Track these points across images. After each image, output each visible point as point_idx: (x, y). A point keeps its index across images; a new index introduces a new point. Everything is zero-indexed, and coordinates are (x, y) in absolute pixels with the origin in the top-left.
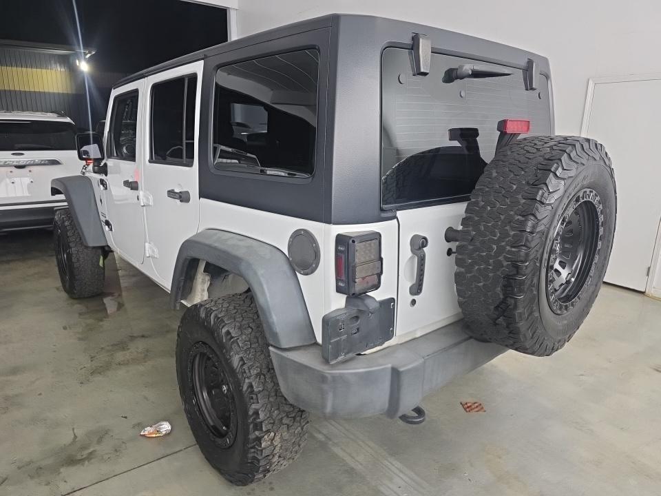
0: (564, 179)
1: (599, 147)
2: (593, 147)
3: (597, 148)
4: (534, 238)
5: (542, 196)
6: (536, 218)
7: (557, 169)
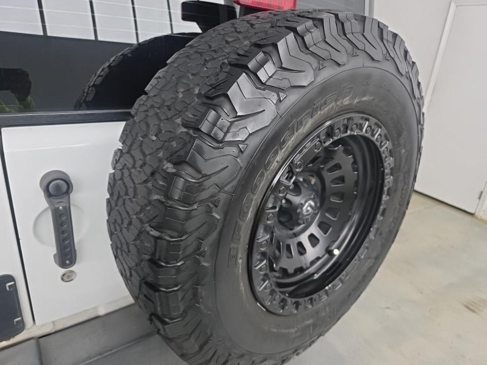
0: (277, 90)
1: (388, 37)
2: (372, 33)
3: (382, 39)
4: (194, 213)
5: (214, 124)
6: (199, 172)
7: (261, 65)
